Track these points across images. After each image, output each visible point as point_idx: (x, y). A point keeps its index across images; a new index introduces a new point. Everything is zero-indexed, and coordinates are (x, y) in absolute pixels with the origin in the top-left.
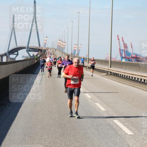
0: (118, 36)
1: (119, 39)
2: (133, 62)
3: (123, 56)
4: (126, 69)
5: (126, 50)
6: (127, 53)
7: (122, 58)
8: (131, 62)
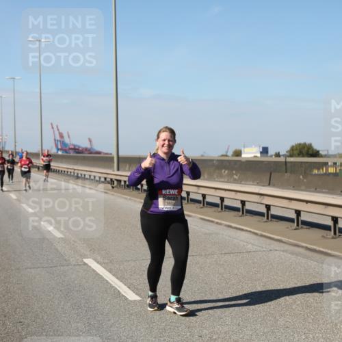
0: (52, 124)
1: (53, 128)
2: (71, 154)
3: (59, 147)
4: (62, 162)
5: (62, 140)
6: (63, 143)
7: (58, 149)
8: (68, 155)
